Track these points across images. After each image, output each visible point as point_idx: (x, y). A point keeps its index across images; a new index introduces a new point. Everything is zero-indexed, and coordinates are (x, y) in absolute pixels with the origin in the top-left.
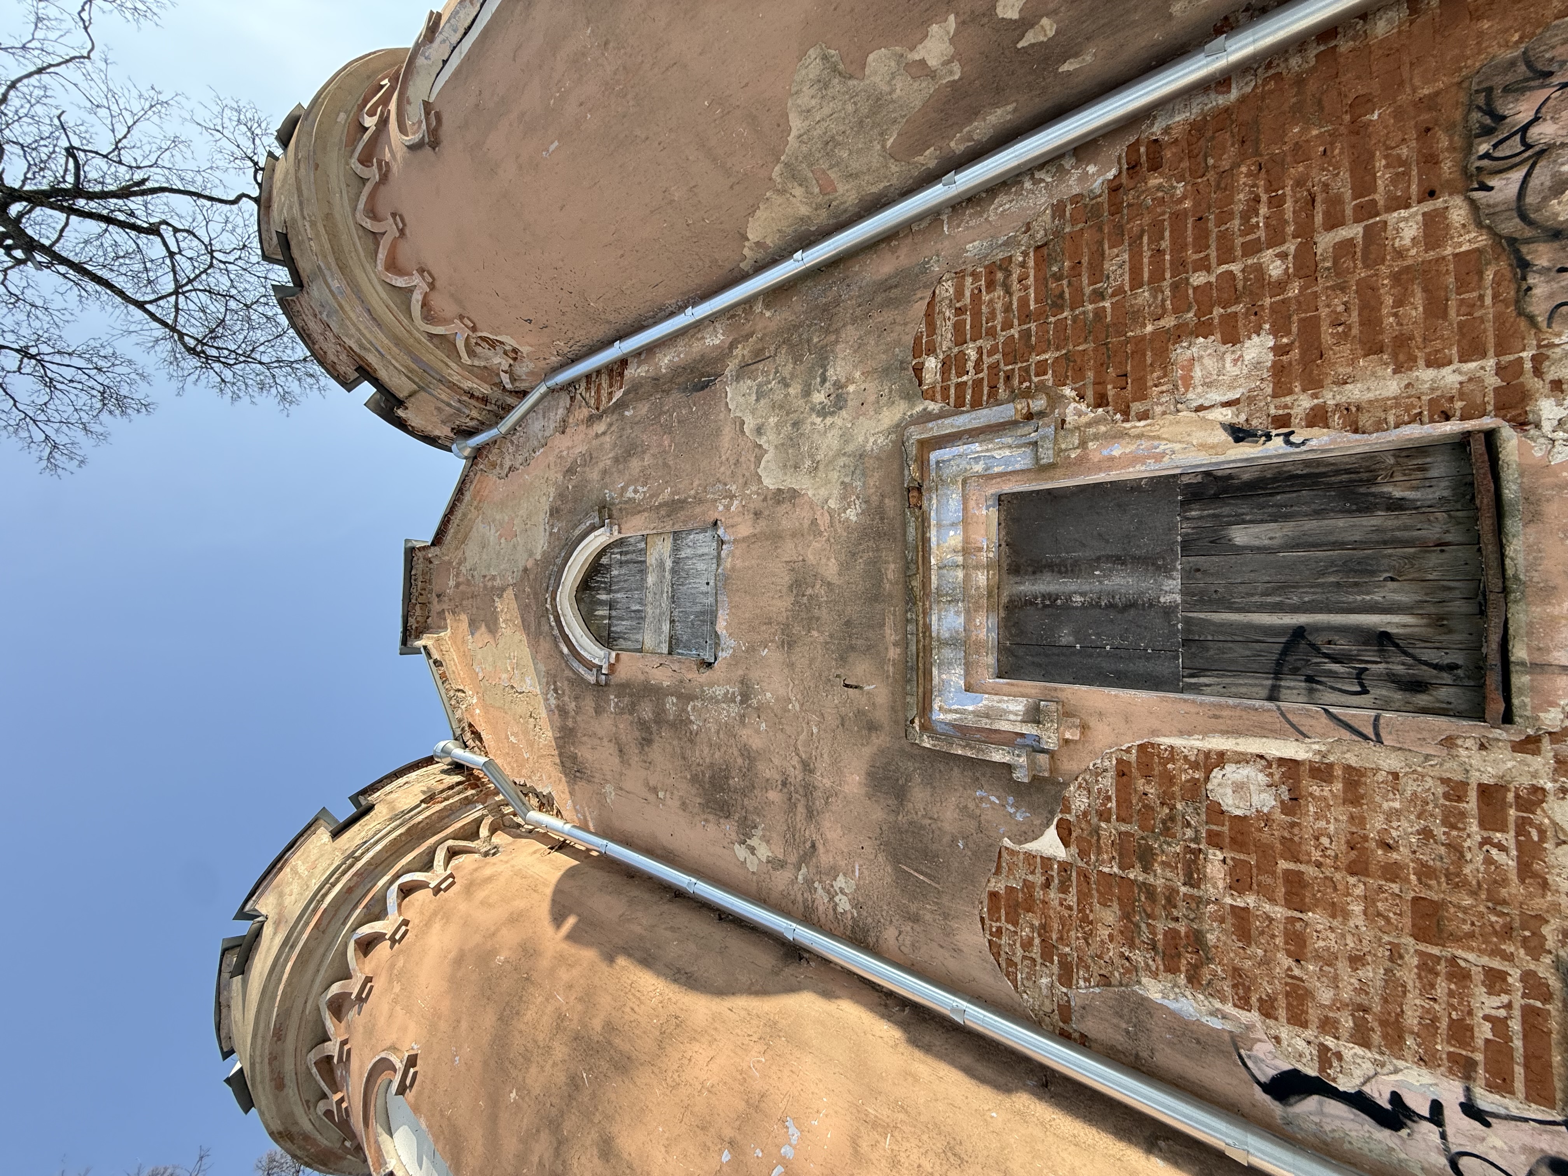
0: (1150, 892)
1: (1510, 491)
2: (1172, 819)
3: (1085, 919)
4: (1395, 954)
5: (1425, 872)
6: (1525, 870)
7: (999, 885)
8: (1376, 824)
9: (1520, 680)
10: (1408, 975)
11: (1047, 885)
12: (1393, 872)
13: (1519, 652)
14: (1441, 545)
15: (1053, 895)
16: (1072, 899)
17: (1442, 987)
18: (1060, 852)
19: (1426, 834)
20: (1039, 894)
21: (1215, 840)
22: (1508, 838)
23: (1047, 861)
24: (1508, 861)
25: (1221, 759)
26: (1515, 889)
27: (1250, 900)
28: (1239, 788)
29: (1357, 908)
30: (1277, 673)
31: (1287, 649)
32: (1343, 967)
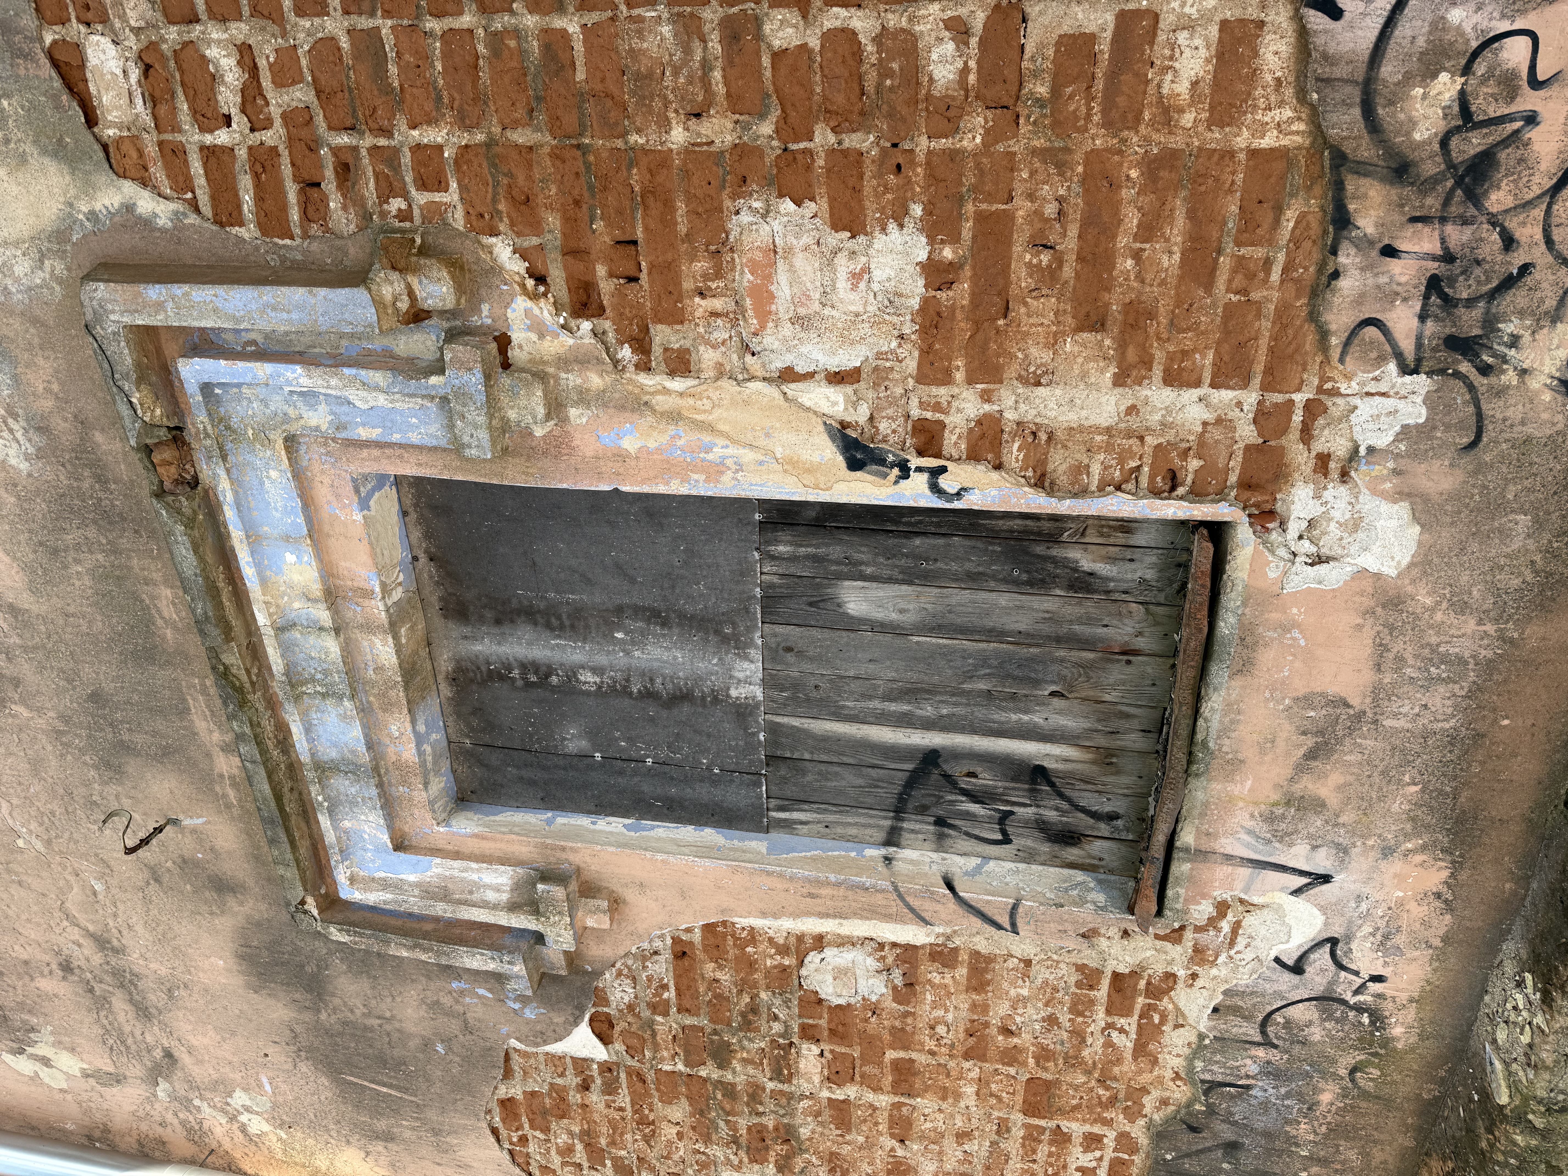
0: (730, 1091)
2: (754, 1009)
3: (643, 1121)
4: (1003, 1128)
5: (1044, 1055)
6: (1140, 1049)
7: (515, 1090)
8: (1000, 1010)
9: (1180, 868)
10: (1013, 1146)
11: (585, 1087)
12: (1011, 1056)
13: (1187, 837)
14: (1128, 652)
15: (595, 1098)
16: (624, 1099)
17: (1043, 1151)
18: (598, 1052)
19: (1052, 1021)
20: (575, 1098)
21: (809, 1034)
22: (1130, 1023)
23: (581, 1064)
24: (1125, 1043)
25: (820, 942)
26: (1128, 1066)
27: (851, 1091)
28: (840, 973)
29: (970, 1090)
30: (899, 810)
31: (914, 780)
32: (949, 1143)
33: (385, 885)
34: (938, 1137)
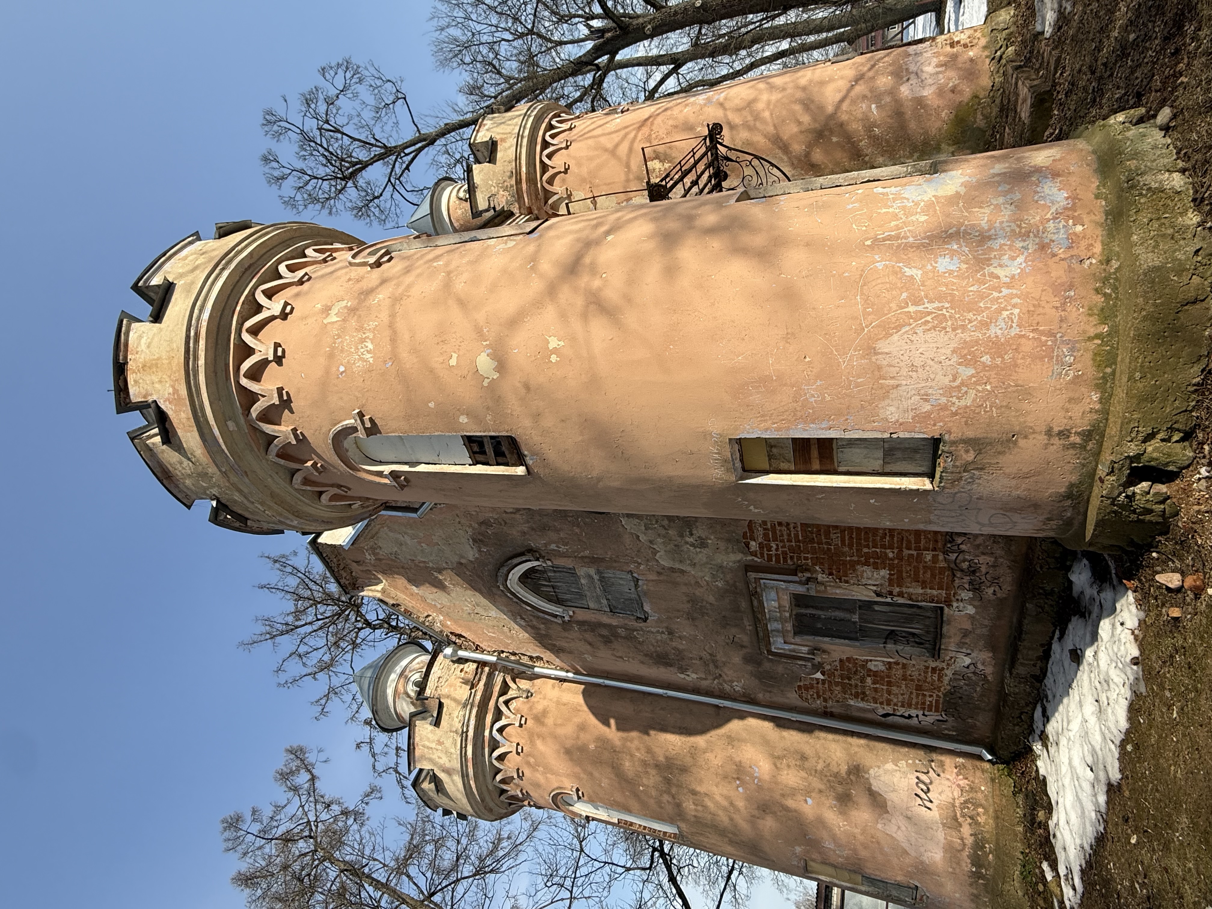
0: (851, 685)
1: (945, 619)
2: (857, 670)
3: (830, 690)
4: (911, 693)
5: (919, 680)
6: (939, 680)
7: (802, 684)
8: (909, 673)
9: (942, 651)
10: (914, 696)
11: (818, 683)
12: (912, 680)
13: (943, 647)
14: (929, 617)
15: (820, 686)
16: (826, 686)
17: (920, 697)
18: (822, 677)
19: (920, 675)
20: (815, 685)
21: (869, 676)
22: (936, 675)
23: (817, 679)
24: (936, 679)
25: (871, 661)
26: (937, 682)
27: (878, 686)
28: (875, 666)
29: (904, 686)
30: (886, 638)
31: (889, 634)
32: (900, 696)
33: (781, 649)
34: (897, 694)
